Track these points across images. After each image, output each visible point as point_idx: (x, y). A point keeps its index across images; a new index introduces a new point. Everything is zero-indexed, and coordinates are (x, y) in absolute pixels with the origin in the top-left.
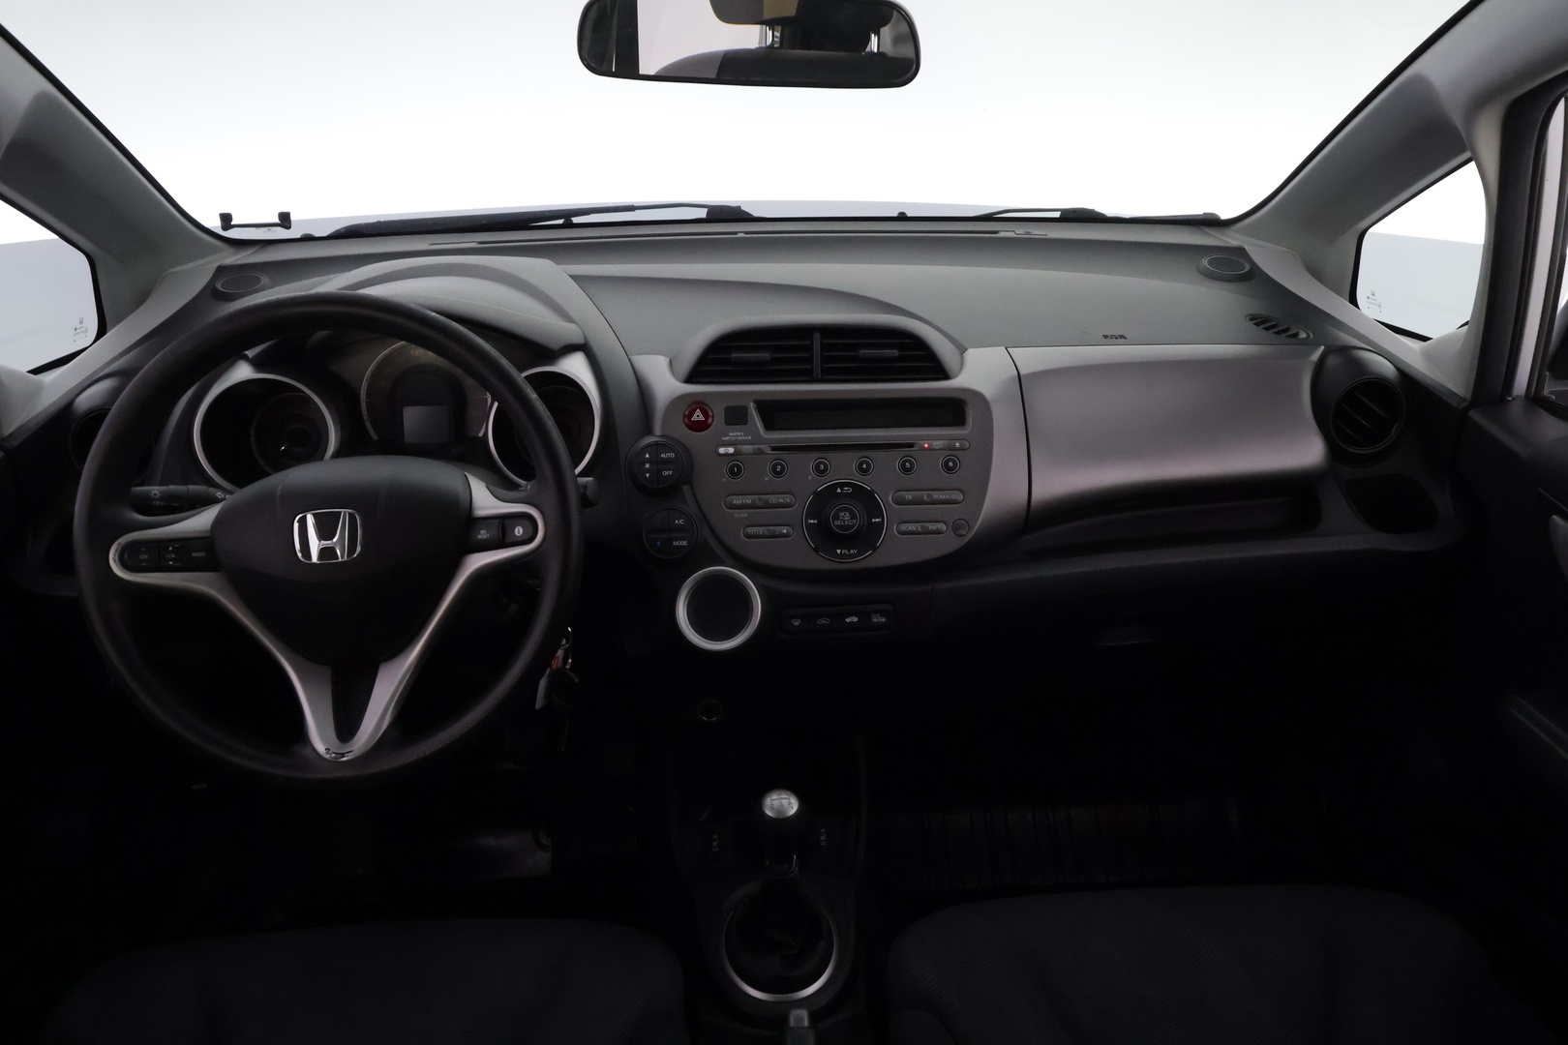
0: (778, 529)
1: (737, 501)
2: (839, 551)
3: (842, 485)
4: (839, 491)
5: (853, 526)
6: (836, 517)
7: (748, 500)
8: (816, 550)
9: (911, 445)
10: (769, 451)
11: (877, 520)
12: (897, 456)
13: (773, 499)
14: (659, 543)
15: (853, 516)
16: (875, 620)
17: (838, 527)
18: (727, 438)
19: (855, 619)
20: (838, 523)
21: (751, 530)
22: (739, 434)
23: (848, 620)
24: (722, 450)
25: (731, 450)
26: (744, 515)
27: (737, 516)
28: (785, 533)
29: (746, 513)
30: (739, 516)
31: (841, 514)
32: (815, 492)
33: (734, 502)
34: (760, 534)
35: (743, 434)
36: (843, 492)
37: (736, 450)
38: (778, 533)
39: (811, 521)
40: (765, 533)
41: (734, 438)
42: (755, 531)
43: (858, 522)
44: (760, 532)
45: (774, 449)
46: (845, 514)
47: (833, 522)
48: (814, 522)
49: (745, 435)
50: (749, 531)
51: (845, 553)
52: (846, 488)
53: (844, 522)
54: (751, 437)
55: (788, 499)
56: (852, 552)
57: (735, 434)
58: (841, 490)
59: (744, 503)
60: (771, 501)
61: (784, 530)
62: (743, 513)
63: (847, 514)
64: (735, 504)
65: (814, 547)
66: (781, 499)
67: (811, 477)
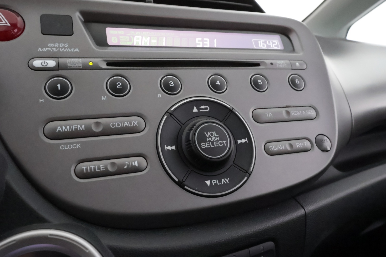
0: (126, 161)
1: (62, 127)
2: (208, 182)
3: (198, 103)
4: (195, 110)
5: (225, 147)
6: (202, 138)
7: (80, 125)
8: (181, 184)
9: (258, 65)
10: (104, 66)
11: (243, 141)
12: (250, 72)
13: (115, 123)
15: (222, 138)
17: (205, 150)
18: (45, 50)
20: (205, 145)
21: (85, 167)
22: (62, 45)
24: (37, 63)
25: (51, 63)
26: (75, 146)
27: (63, 148)
28: (135, 166)
29: (78, 143)
30: (67, 147)
31: (208, 134)
32: (168, 111)
33: (58, 130)
34: (101, 170)
35: (67, 45)
36: (201, 111)
37: (58, 64)
38: (126, 167)
39: (169, 148)
40: (110, 169)
41: (55, 50)
42: (93, 167)
43: (227, 143)
44: (101, 168)
45: (109, 64)
46: (212, 134)
47: (200, 146)
48: (174, 148)
49: (70, 47)
50: (83, 168)
51: (216, 184)
52: (203, 107)
53: (213, 144)
54: (77, 50)
55: (136, 121)
56: (223, 181)
57: (57, 45)
58: (198, 109)
59: (74, 130)
60: (113, 125)
61: (134, 162)
62: (72, 143)
63: (214, 134)
64: (59, 131)
65: (177, 180)
66: (126, 122)
67: (161, 95)
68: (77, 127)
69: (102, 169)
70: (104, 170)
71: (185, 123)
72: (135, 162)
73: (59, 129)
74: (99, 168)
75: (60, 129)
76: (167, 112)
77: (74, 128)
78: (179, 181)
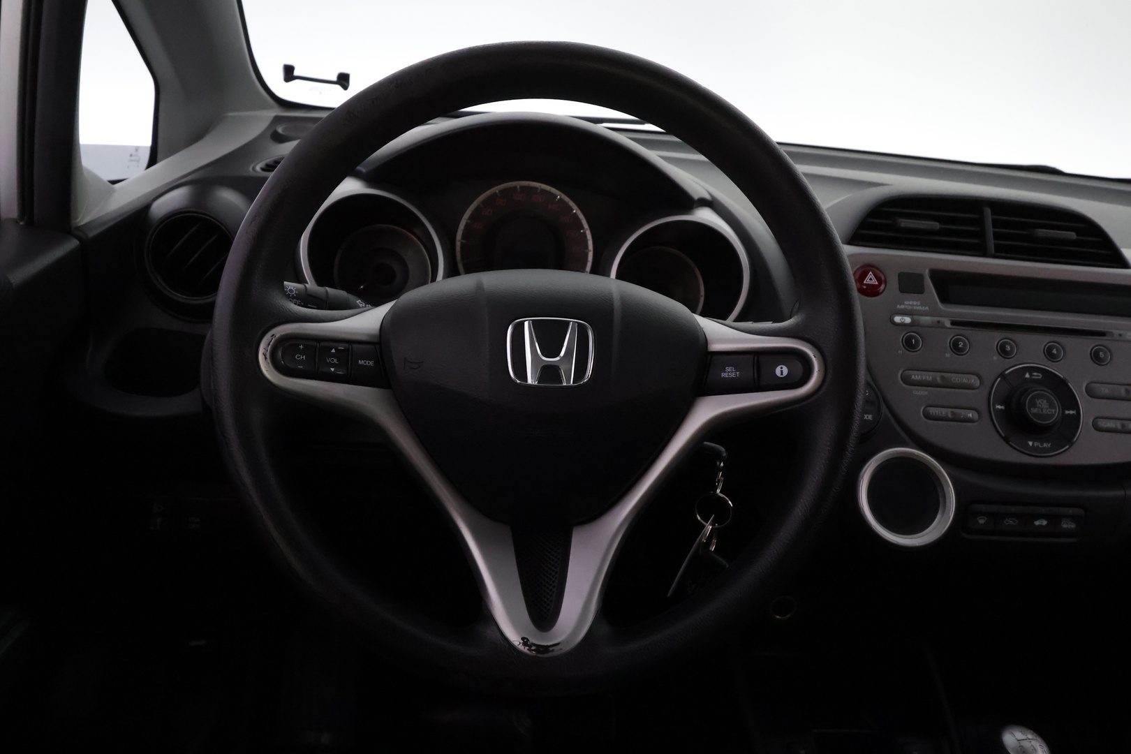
0: (963, 412)
1: (916, 376)
2: (1031, 443)
3: (1031, 370)
4: (1027, 376)
5: (1052, 416)
6: (1033, 404)
7: (928, 377)
8: (1006, 440)
9: (1102, 334)
10: (948, 324)
11: (1072, 412)
12: (1090, 344)
13: (956, 378)
15: (1051, 406)
16: (1065, 526)
17: (1035, 415)
18: (902, 307)
19: (1045, 523)
20: (1034, 410)
21: (931, 411)
22: (915, 303)
23: (1037, 523)
24: (897, 319)
25: (908, 320)
26: (924, 393)
27: (916, 393)
28: (969, 417)
29: (926, 390)
30: (919, 393)
31: (1038, 402)
32: (1003, 374)
35: (919, 303)
36: (1033, 377)
37: (913, 321)
38: (962, 417)
39: (999, 407)
40: (950, 416)
41: (910, 308)
42: (937, 412)
43: (1055, 412)
45: (953, 323)
46: (1042, 402)
47: (1030, 410)
48: (1003, 407)
49: (921, 305)
50: (929, 411)
51: (1038, 446)
52: (1035, 374)
53: (1042, 410)
54: (927, 308)
55: (974, 381)
56: (1045, 445)
57: (911, 303)
58: (1031, 375)
59: (924, 380)
60: (954, 380)
62: (922, 391)
63: (1045, 401)
64: (913, 379)
65: (1004, 435)
66: (965, 379)
67: (996, 358)
68: (926, 378)
69: (944, 415)
71: (1017, 388)
72: (970, 414)
73: (913, 377)
74: (942, 413)
76: (1001, 374)
77: (924, 378)
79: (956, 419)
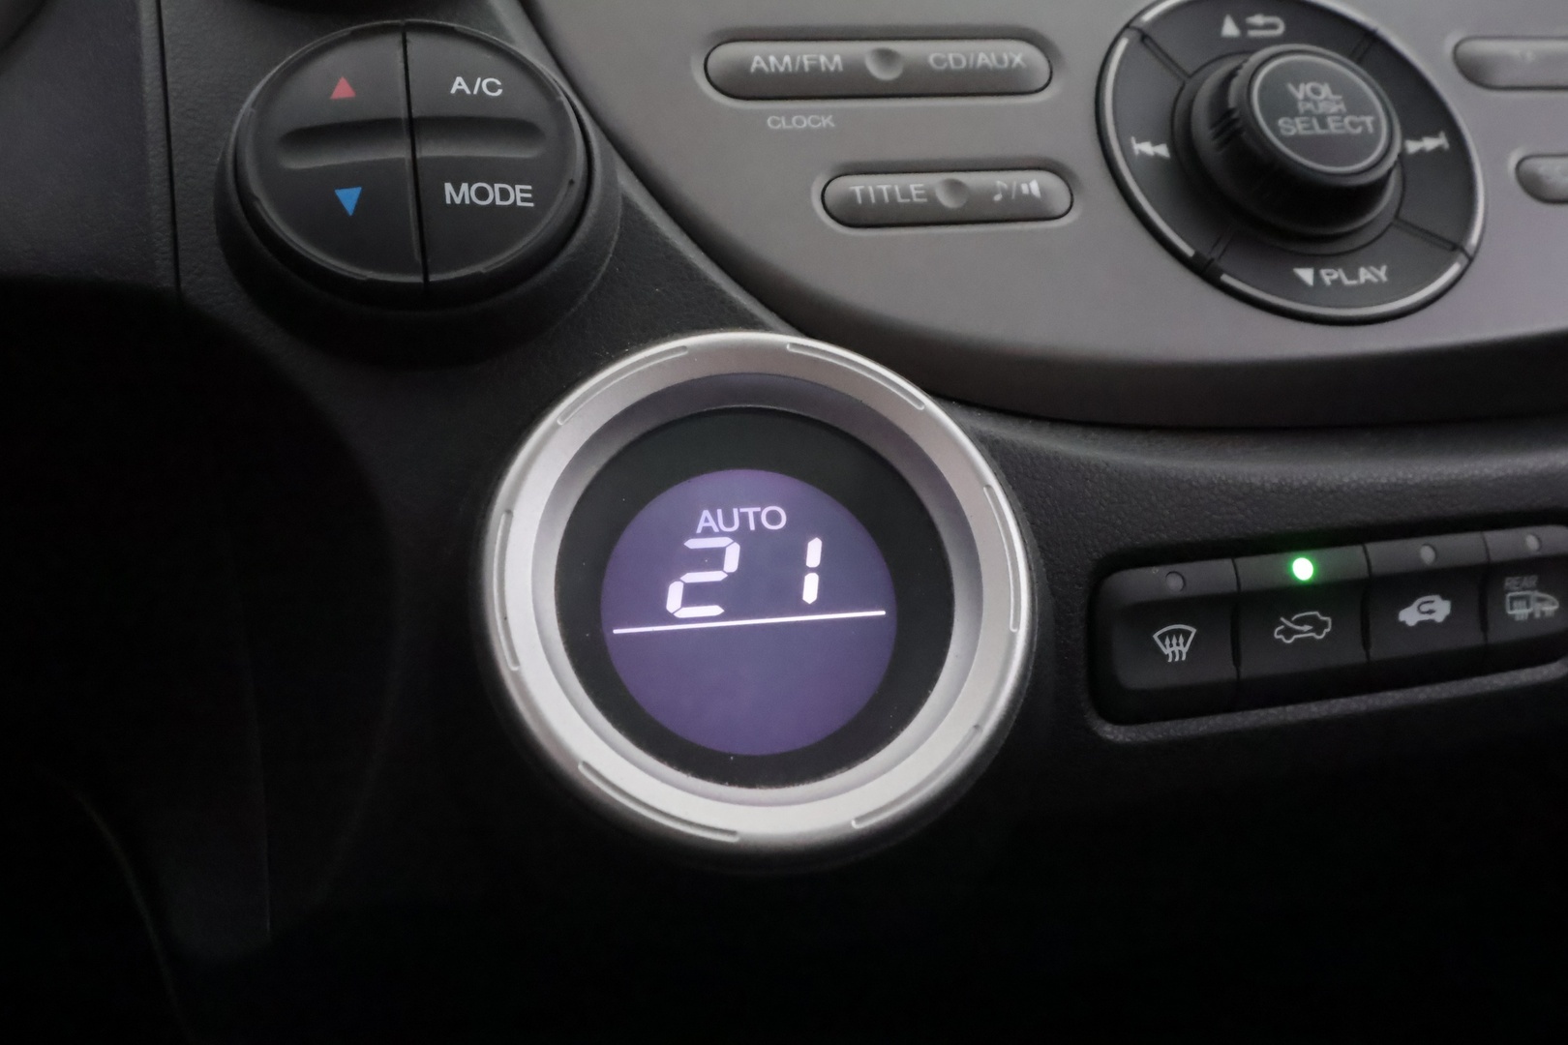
0: (1000, 181)
1: (768, 62)
2: (1306, 275)
4: (1230, 29)
5: (1367, 142)
6: (1281, 105)
7: (830, 57)
8: (1204, 270)
11: (1430, 144)
13: (946, 57)
14: (349, 198)
15: (1357, 105)
16: (1520, 612)
17: (1294, 142)
19: (1440, 609)
20: (1294, 126)
21: (858, 186)
23: (1410, 616)
26: (815, 122)
27: (777, 123)
28: (1030, 196)
29: (826, 113)
30: (789, 122)
31: (1302, 91)
32: (1135, 24)
33: (754, 66)
34: (915, 200)
36: (1253, 33)
38: (998, 198)
39: (1146, 148)
40: (947, 201)
42: (884, 188)
44: (914, 193)
46: (1316, 91)
47: (1275, 130)
48: (1163, 151)
50: (852, 188)
51: (1337, 282)
52: (1258, 20)
53: (1323, 125)
55: (1018, 54)
56: (1364, 275)
58: (1243, 27)
59: (807, 69)
60: (938, 61)
61: (1028, 183)
62: (806, 113)
63: (1326, 90)
64: (759, 71)
65: (1189, 252)
66: (985, 54)
68: (818, 60)
69: (919, 196)
70: (925, 200)
71: (1196, 72)
72: (1033, 184)
73: (757, 63)
74: (906, 194)
75: (763, 65)
76: (1127, 26)
77: (806, 63)
78: (1197, 255)
79: (977, 214)
